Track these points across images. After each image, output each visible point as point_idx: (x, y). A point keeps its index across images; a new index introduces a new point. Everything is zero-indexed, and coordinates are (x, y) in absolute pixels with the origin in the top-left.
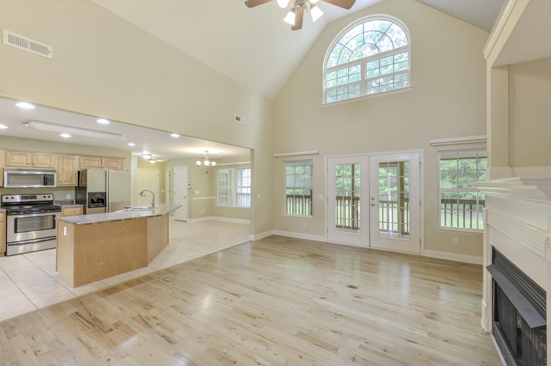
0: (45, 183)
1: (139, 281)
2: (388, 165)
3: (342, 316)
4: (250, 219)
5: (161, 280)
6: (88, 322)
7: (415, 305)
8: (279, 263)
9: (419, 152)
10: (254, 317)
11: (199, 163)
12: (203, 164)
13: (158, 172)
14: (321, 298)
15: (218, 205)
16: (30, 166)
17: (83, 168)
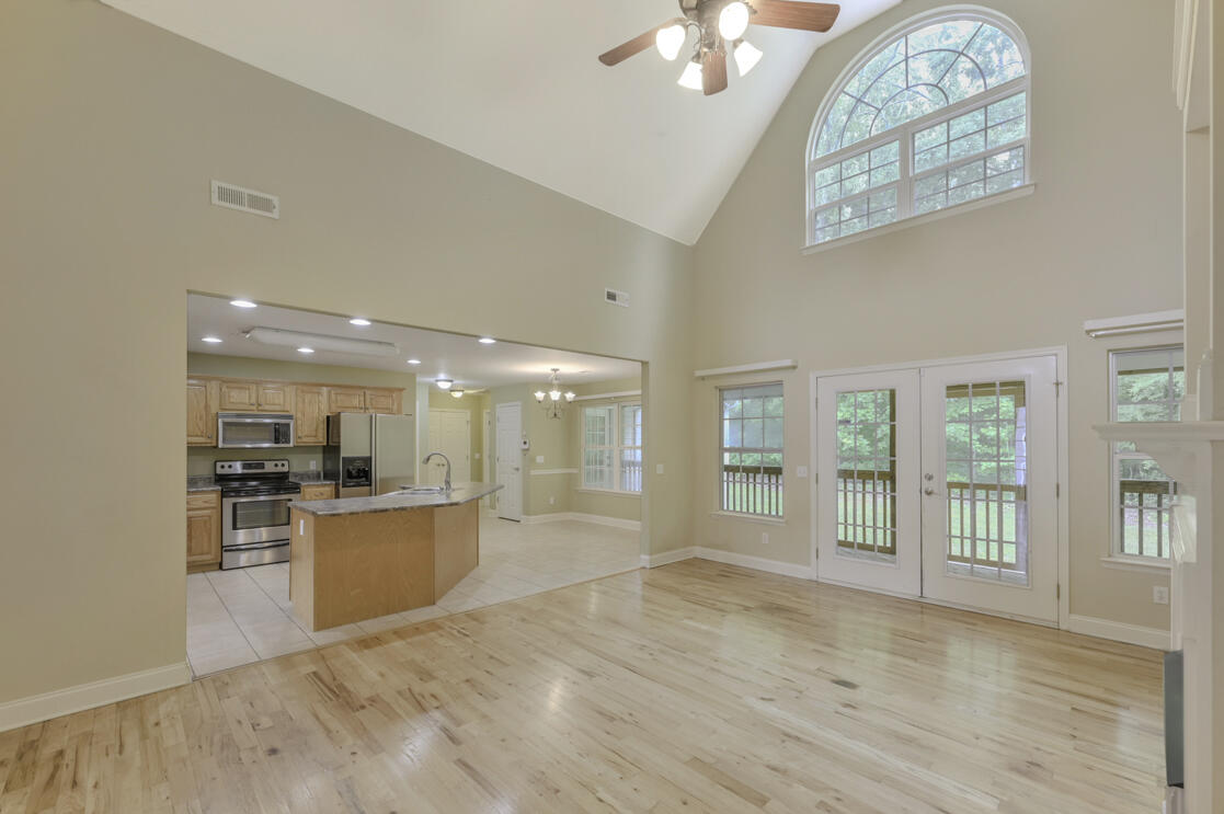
0: (277, 441)
1: (417, 629)
2: (998, 388)
3: (798, 739)
4: (640, 520)
5: (455, 632)
6: (331, 690)
7: (993, 740)
8: (691, 618)
9: (1056, 355)
10: (612, 719)
11: (540, 395)
12: (547, 397)
13: (467, 415)
14: (763, 699)
15: (583, 487)
16: (254, 408)
17: (335, 410)
